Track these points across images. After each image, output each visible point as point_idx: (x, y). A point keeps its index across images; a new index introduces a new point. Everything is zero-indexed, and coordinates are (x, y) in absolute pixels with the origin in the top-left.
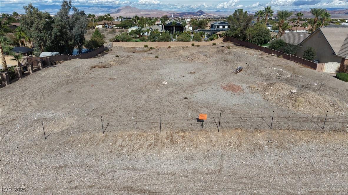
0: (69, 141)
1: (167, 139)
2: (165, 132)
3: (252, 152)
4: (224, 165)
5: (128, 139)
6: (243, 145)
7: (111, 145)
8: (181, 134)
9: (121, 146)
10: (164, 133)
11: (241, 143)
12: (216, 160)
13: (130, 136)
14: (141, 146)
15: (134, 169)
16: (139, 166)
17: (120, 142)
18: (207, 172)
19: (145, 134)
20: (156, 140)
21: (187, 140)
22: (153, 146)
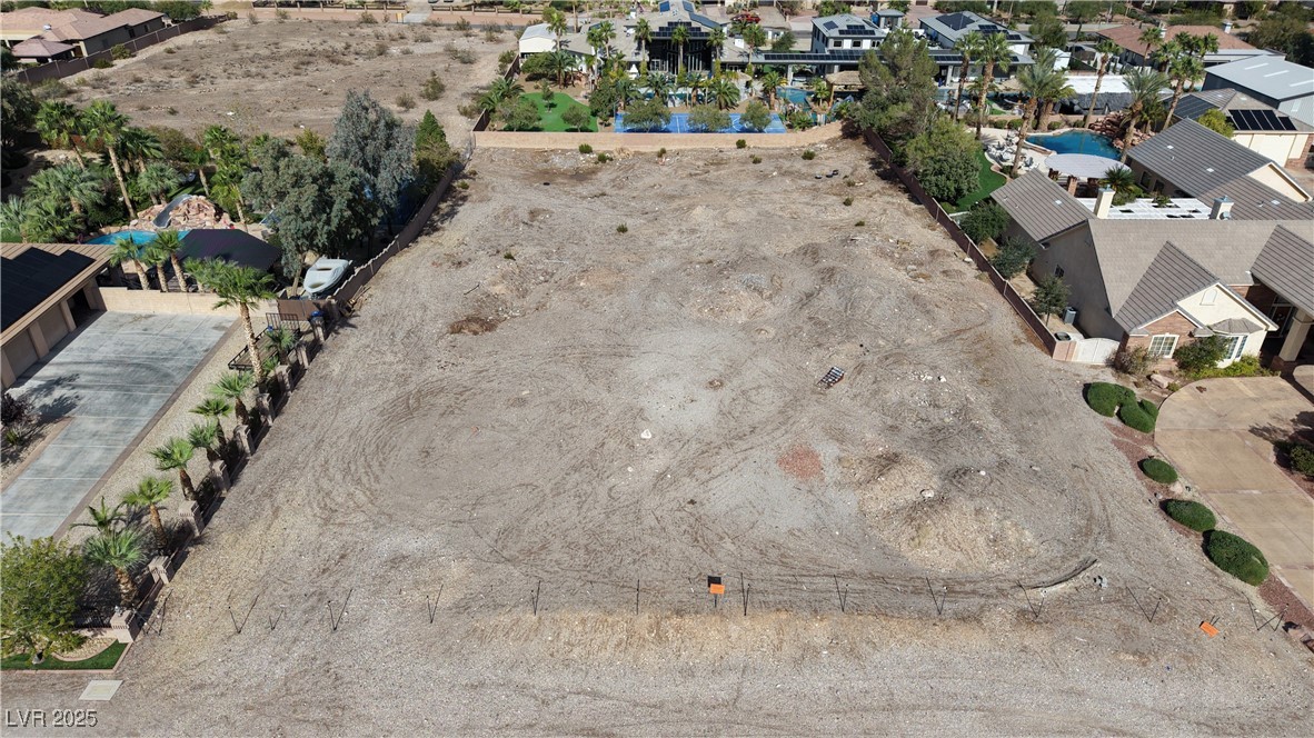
0: (475, 630)
1: (650, 632)
2: (647, 616)
3: (797, 662)
4: (744, 690)
5: (580, 629)
6: (785, 646)
7: (551, 641)
8: (676, 620)
9: (568, 643)
10: (645, 619)
11: (781, 641)
12: (733, 678)
13: (583, 621)
14: (603, 647)
15: (595, 695)
16: (602, 689)
17: (565, 634)
18: (714, 702)
19: (610, 620)
20: (631, 633)
21: (685, 634)
22: (624, 644)
